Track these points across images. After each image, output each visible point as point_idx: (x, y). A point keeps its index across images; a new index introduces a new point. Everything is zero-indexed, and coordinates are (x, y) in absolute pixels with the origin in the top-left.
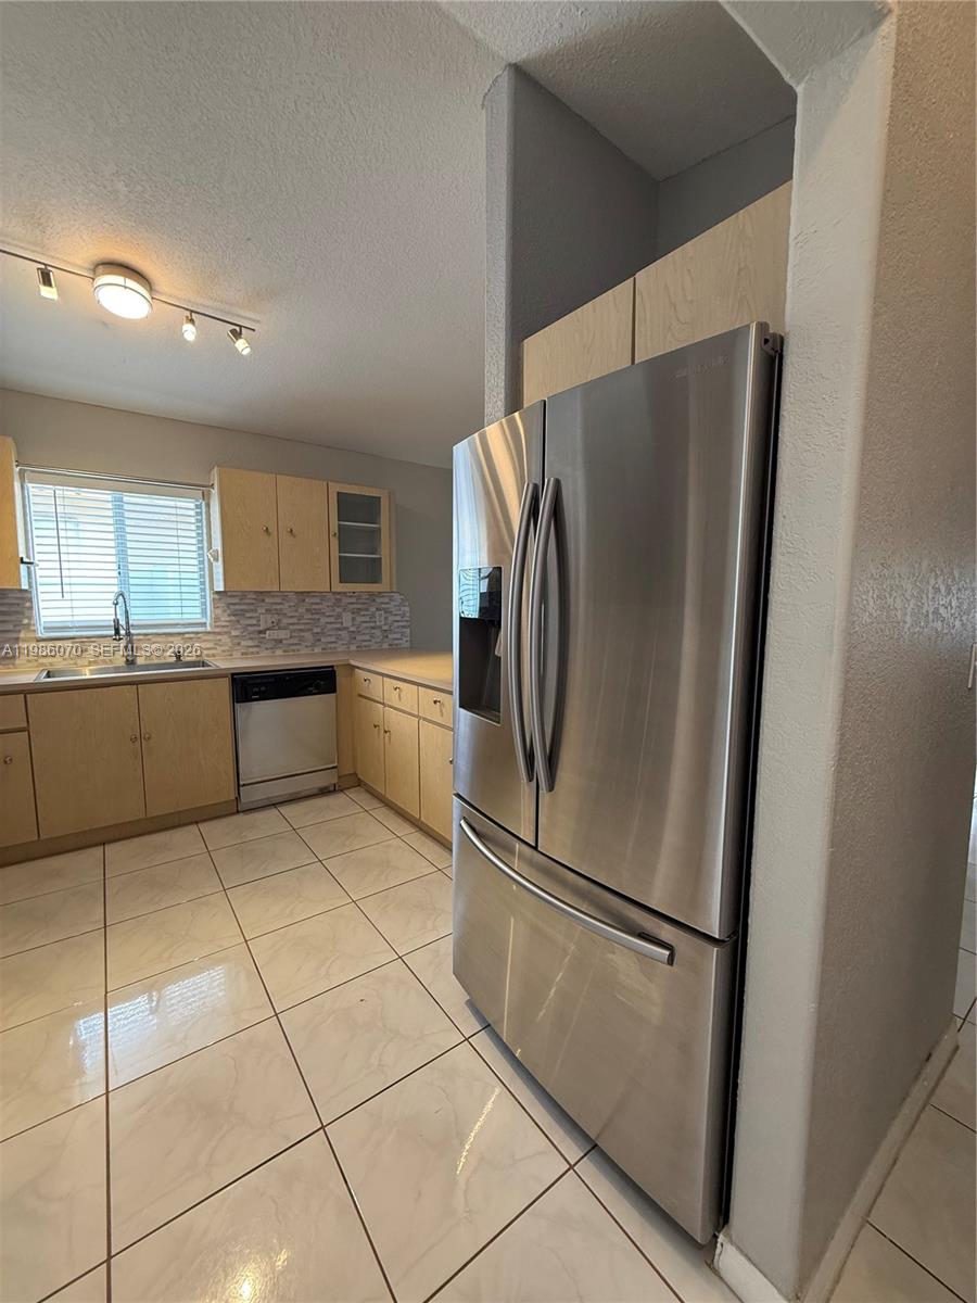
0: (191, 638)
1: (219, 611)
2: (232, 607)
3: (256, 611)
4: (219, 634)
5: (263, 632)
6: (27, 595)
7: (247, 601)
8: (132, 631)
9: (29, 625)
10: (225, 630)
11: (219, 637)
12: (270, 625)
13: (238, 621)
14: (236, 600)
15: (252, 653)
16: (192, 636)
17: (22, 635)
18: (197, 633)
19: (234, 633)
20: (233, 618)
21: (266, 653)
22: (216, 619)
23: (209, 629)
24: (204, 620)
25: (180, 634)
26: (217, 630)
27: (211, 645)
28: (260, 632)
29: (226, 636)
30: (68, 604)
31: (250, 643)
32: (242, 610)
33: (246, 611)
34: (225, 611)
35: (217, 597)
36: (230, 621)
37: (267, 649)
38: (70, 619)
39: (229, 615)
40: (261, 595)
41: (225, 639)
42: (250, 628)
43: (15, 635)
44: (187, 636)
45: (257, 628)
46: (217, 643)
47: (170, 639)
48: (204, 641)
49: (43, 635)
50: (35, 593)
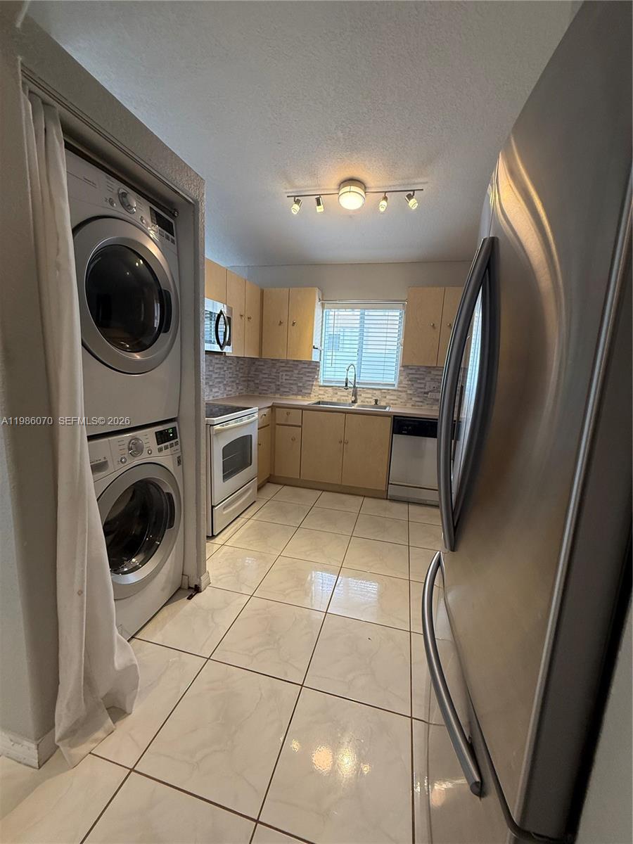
0: (385, 393)
1: (402, 378)
2: (410, 376)
3: (424, 379)
4: (400, 391)
5: (427, 393)
6: (318, 364)
7: (419, 372)
8: (357, 386)
9: (317, 379)
10: (404, 389)
11: (400, 394)
12: (432, 389)
13: (413, 385)
14: (413, 371)
15: (418, 406)
16: (386, 391)
17: (314, 383)
18: (389, 390)
19: (409, 392)
20: (410, 382)
21: (426, 407)
22: (400, 383)
23: (396, 388)
24: (394, 383)
25: (380, 389)
26: (399, 389)
27: (395, 398)
28: (425, 393)
29: (404, 394)
30: (333, 369)
31: (418, 399)
32: (416, 378)
33: (418, 378)
34: (406, 378)
36: (408, 384)
37: (427, 404)
38: (332, 377)
39: (408, 381)
40: (429, 369)
41: (403, 395)
42: (420, 390)
43: (311, 383)
44: (383, 391)
45: (422, 390)
46: (399, 397)
47: (375, 392)
48: (392, 395)
49: (321, 384)
50: (322, 363)
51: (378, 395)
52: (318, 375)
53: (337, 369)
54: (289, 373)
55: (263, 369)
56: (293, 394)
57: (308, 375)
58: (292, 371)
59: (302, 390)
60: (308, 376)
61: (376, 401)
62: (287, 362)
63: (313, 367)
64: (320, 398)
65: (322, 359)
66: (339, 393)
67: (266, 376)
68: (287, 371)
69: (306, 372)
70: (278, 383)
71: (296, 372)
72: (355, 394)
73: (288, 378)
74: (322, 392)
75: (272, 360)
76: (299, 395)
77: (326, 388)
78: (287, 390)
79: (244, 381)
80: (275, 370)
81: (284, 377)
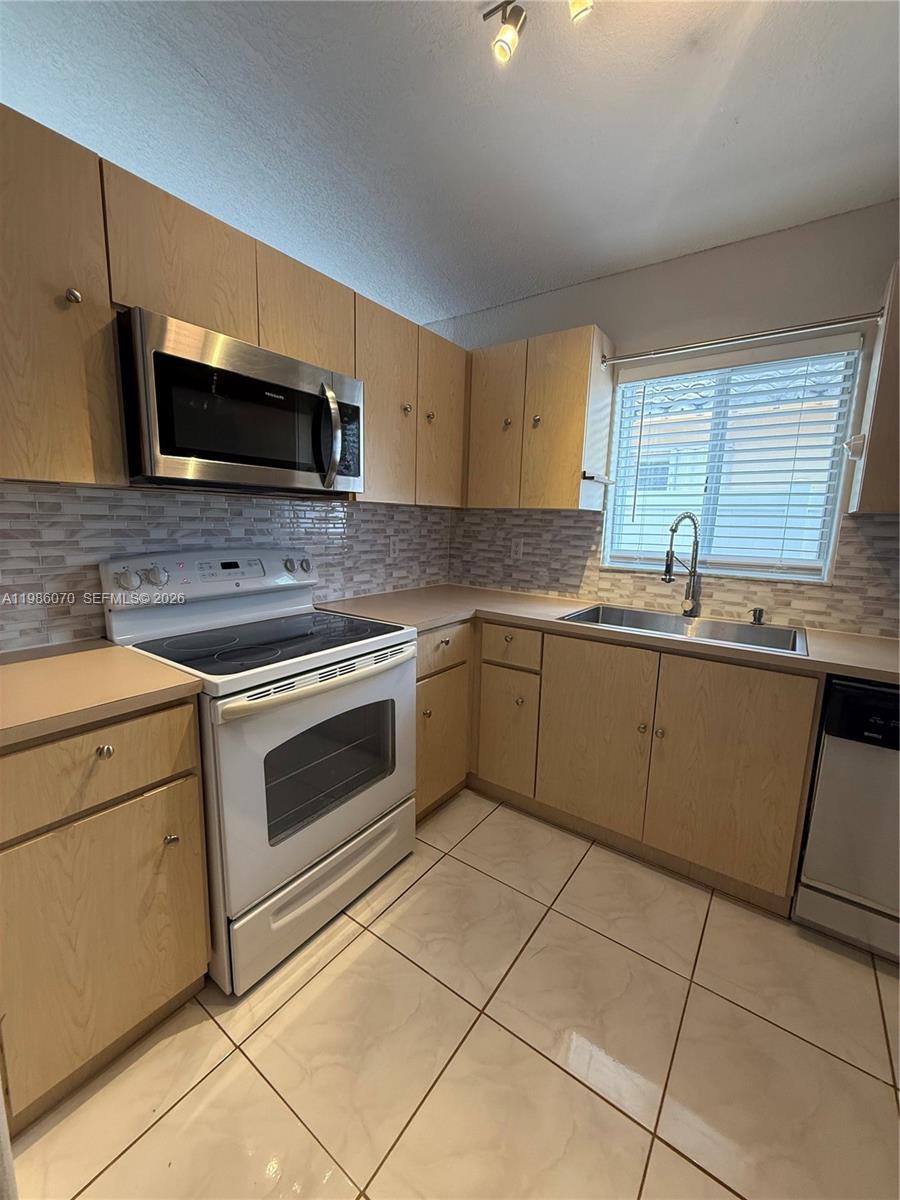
0: (786, 591)
1: (850, 550)
4: (840, 590)
10: (855, 584)
11: (838, 596)
13: (886, 572)
14: (892, 531)
16: (789, 587)
18: (800, 584)
19: (872, 592)
20: (877, 565)
22: (841, 564)
23: (825, 578)
24: (819, 564)
25: (768, 582)
26: (837, 583)
29: (856, 597)
30: (637, 529)
34: (862, 550)
35: (850, 524)
36: (867, 570)
39: (869, 558)
41: (851, 599)
44: (780, 586)
46: (834, 606)
47: (753, 588)
48: (810, 598)
49: (607, 565)
50: (608, 516)
51: (763, 597)
52: (598, 544)
53: (646, 530)
54: (530, 540)
55: (479, 532)
56: (539, 587)
57: (573, 543)
58: (540, 535)
59: (561, 579)
60: (576, 547)
61: (758, 614)
62: (529, 514)
63: (588, 525)
64: (601, 598)
65: (610, 506)
66: (649, 589)
67: (484, 546)
68: (526, 535)
69: (568, 536)
70: (508, 562)
71: (549, 536)
72: (694, 592)
73: (529, 550)
74: (606, 585)
75: (498, 511)
76: (554, 589)
77: (618, 576)
78: (528, 577)
79: (441, 557)
80: (501, 534)
81: (522, 549)
